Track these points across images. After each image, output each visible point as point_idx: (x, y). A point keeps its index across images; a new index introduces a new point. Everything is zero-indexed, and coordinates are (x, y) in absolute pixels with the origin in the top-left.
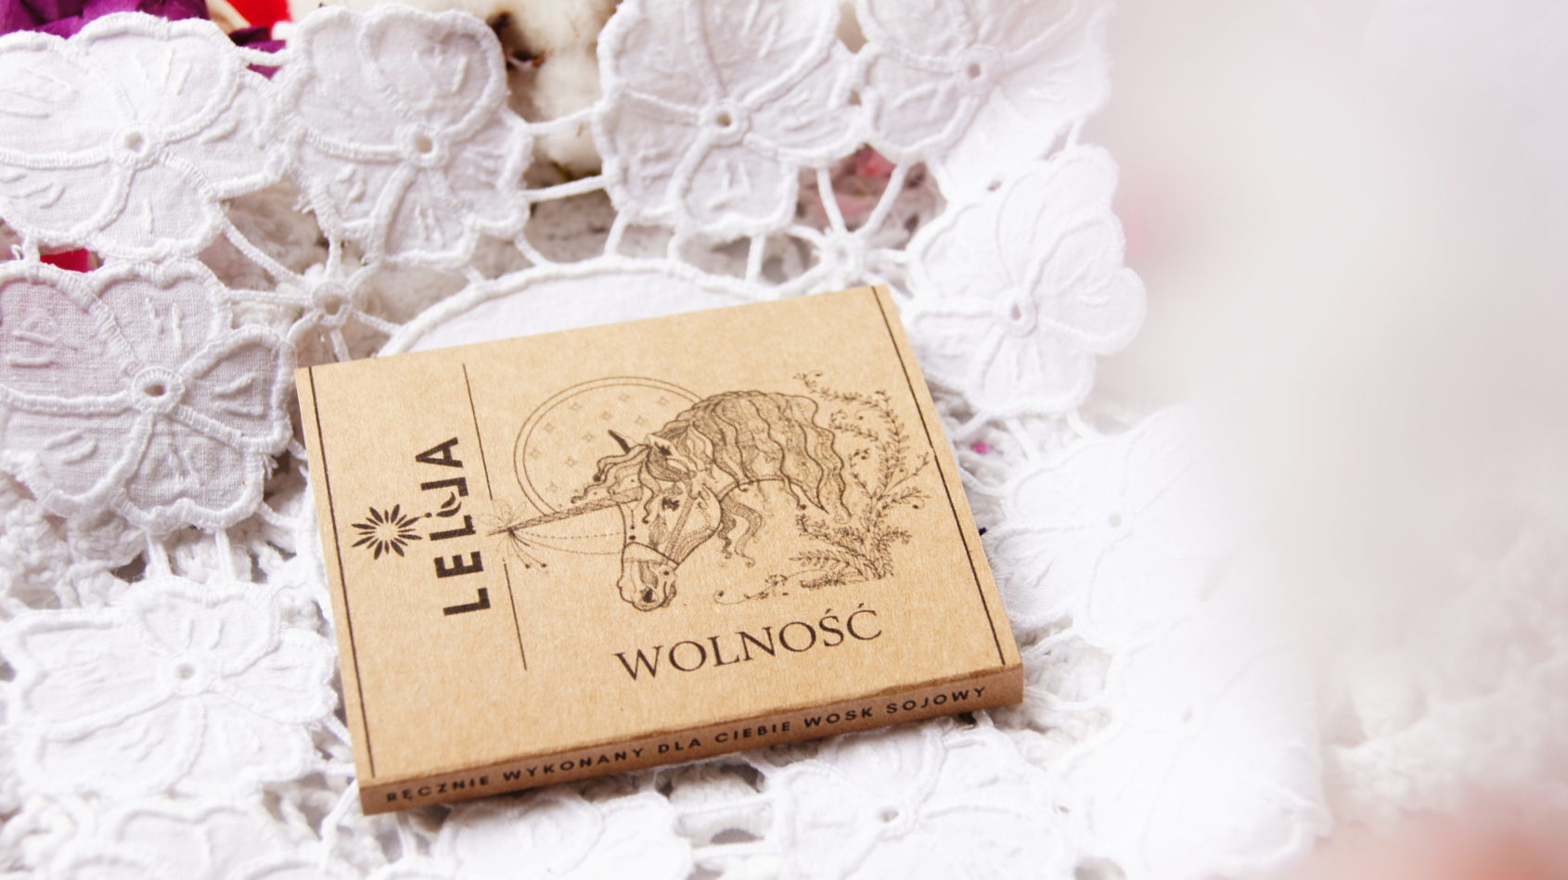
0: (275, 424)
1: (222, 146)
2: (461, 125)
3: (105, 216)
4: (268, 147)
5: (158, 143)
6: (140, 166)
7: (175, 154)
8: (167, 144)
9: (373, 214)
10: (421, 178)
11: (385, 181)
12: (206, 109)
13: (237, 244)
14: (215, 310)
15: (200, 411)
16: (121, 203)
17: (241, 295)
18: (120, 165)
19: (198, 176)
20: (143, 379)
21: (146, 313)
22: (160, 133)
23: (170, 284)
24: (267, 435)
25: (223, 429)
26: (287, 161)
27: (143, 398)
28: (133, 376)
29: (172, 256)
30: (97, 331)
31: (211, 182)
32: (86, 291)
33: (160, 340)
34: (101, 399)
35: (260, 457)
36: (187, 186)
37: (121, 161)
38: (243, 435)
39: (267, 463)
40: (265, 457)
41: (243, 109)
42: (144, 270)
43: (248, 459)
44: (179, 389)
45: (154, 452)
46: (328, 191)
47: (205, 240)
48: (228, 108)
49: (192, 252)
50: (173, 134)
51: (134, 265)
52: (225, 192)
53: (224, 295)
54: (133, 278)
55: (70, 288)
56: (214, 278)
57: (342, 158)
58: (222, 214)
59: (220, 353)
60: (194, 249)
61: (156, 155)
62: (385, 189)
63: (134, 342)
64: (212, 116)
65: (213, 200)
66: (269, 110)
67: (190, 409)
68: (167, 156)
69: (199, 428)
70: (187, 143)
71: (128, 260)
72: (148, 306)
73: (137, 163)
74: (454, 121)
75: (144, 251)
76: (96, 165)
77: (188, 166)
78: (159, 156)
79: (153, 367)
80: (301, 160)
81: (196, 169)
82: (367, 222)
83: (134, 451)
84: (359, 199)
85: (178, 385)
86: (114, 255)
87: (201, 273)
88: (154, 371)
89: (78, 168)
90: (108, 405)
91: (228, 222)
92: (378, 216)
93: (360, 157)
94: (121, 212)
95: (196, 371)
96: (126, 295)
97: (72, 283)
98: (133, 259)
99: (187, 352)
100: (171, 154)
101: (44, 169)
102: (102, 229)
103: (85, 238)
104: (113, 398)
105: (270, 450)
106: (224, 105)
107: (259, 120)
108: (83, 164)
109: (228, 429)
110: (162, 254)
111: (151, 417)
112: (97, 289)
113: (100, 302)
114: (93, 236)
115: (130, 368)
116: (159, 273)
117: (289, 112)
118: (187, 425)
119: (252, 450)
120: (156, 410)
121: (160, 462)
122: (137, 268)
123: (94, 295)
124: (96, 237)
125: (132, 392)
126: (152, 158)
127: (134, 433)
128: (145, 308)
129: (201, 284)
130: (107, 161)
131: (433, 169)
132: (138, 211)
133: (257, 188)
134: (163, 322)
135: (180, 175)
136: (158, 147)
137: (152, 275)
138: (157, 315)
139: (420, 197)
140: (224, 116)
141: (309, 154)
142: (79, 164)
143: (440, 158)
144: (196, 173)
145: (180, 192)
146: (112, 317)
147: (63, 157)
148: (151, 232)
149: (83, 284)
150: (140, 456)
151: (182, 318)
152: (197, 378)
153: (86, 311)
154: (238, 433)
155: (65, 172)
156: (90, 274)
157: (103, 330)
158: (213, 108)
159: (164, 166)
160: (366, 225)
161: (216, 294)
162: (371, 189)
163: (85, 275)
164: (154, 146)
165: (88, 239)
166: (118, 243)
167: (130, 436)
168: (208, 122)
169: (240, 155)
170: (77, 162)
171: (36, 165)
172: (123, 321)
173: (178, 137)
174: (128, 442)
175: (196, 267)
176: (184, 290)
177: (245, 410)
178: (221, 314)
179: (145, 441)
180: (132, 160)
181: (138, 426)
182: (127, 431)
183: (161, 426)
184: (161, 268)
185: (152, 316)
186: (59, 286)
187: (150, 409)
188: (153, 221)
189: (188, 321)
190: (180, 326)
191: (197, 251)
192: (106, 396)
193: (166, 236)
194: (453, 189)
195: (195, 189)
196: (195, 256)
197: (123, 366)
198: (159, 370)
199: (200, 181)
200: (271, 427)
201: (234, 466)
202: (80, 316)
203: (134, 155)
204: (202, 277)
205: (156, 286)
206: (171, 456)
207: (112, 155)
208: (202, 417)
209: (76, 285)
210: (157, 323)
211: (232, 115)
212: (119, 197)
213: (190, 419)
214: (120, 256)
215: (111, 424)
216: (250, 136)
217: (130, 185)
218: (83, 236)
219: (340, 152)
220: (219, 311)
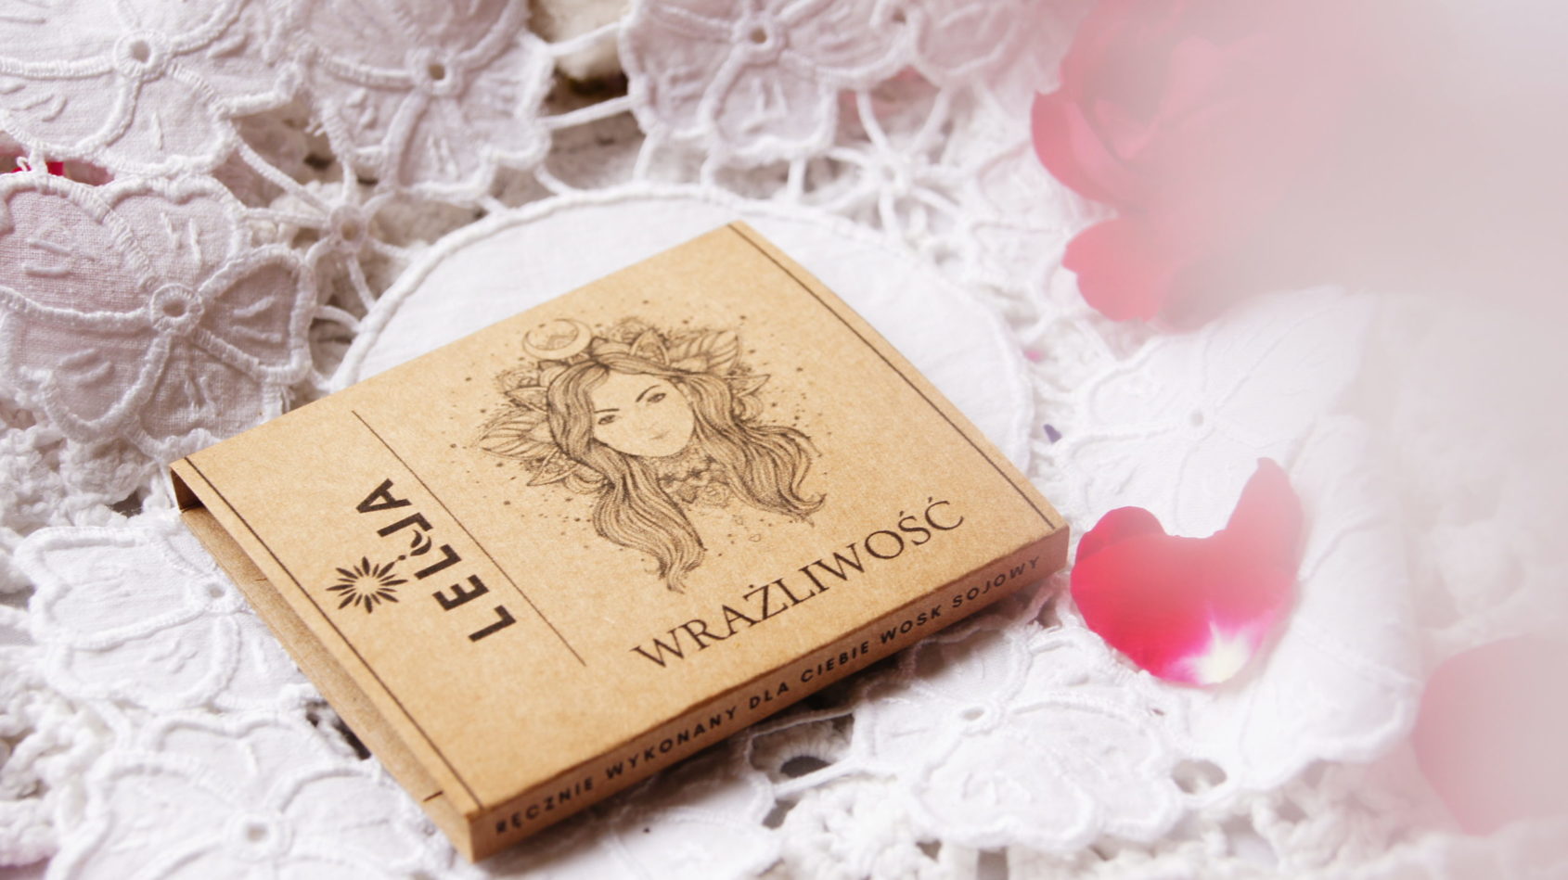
0: (293, 352)
1: (231, 63)
2: (477, 51)
3: (112, 131)
4: (277, 66)
5: (165, 54)
6: (146, 78)
7: (183, 66)
8: (176, 55)
9: (386, 141)
10: (434, 107)
11: (396, 107)
12: (213, 20)
13: (251, 163)
14: (233, 227)
15: (218, 335)
16: (128, 118)
17: (259, 213)
18: (125, 76)
19: (209, 91)
20: (163, 297)
21: (162, 227)
22: (167, 41)
23: (185, 200)
24: (284, 364)
25: (243, 356)
26: (298, 81)
27: (163, 317)
28: (152, 292)
29: (185, 172)
30: (114, 242)
31: (221, 98)
32: (98, 203)
33: (179, 255)
34: (118, 315)
35: (277, 388)
36: (197, 101)
37: (126, 72)
38: (260, 363)
39: (285, 394)
40: (283, 388)
41: (251, 21)
42: (158, 185)
43: (265, 389)
44: (199, 310)
45: (171, 379)
46: (340, 114)
47: (218, 157)
48: (235, 21)
49: (206, 169)
50: (180, 44)
51: (146, 179)
52: (239, 109)
53: (241, 212)
54: (145, 192)
55: (82, 199)
56: (230, 196)
57: (354, 82)
58: (234, 132)
59: (240, 273)
60: (207, 166)
61: (164, 66)
62: (397, 118)
63: (152, 256)
64: (222, 27)
65: (225, 117)
66: (277, 25)
67: (209, 332)
68: (175, 68)
69: (217, 354)
70: (196, 55)
71: (140, 175)
72: (164, 220)
73: (143, 74)
74: (469, 47)
75: (154, 167)
76: (99, 75)
77: (198, 79)
78: (167, 67)
79: (172, 284)
80: (311, 79)
81: (206, 83)
82: (382, 148)
83: (150, 375)
84: (372, 125)
85: (198, 305)
86: (124, 170)
87: (217, 189)
88: (173, 288)
89: (79, 79)
90: (125, 322)
91: (241, 141)
92: (391, 145)
93: (371, 82)
94: (128, 126)
95: (216, 291)
96: (140, 209)
97: (84, 193)
98: (145, 174)
99: (206, 270)
100: (179, 66)
101: (44, 79)
102: (110, 144)
103: (93, 153)
104: (130, 315)
105: (289, 382)
106: (231, 16)
107: (267, 34)
108: (85, 73)
109: (246, 356)
110: (174, 171)
111: (168, 340)
112: (109, 201)
113: (114, 214)
114: (100, 151)
115: (149, 283)
116: (173, 189)
117: (298, 28)
118: (204, 350)
119: (269, 380)
120: (175, 331)
121: (178, 389)
122: (150, 183)
123: (108, 207)
124: (103, 152)
125: (150, 311)
126: (159, 70)
127: (150, 356)
128: (160, 223)
129: (217, 200)
130: (111, 72)
131: (447, 97)
132: (145, 126)
133: (270, 107)
134: (181, 236)
135: (189, 88)
136: (166, 58)
137: (166, 190)
138: (174, 229)
139: (434, 127)
140: (233, 28)
141: (320, 75)
142: (81, 74)
143: (454, 87)
144: (206, 87)
145: (190, 106)
146: (128, 230)
147: (65, 66)
148: (161, 148)
149: (95, 196)
150: (156, 380)
151: (200, 234)
152: (216, 299)
153: (100, 222)
154: (256, 360)
155: (65, 83)
156: (101, 188)
157: (120, 240)
158: (221, 19)
159: (172, 78)
160: (379, 153)
161: (234, 210)
162: (383, 116)
163: (96, 188)
164: (161, 57)
165: (95, 155)
166: (127, 159)
167: (146, 358)
168: (217, 34)
169: (250, 72)
170: (78, 72)
171: (35, 75)
172: (140, 234)
173: (186, 48)
174: (144, 364)
175: (210, 183)
176: (198, 206)
177: (263, 336)
178: (241, 231)
179: (162, 365)
180: (138, 71)
181: (154, 349)
182: (144, 352)
183: (180, 351)
184: (174, 185)
185: (169, 230)
186: (70, 197)
187: (169, 330)
188: (162, 137)
189: (207, 237)
190: (198, 242)
191: (211, 168)
192: (124, 312)
193: (176, 152)
194: (467, 119)
195: (205, 105)
196: (208, 173)
197: (141, 282)
198: (178, 287)
199: (210, 97)
200: (288, 356)
201: (251, 396)
202: (94, 227)
203: (139, 66)
204: (217, 194)
205: (170, 201)
206: (187, 383)
207: (116, 65)
208: (220, 341)
209: (89, 196)
210: (173, 238)
211: (240, 27)
212: (125, 111)
213: (208, 344)
214: (131, 171)
215: (128, 345)
216: (258, 52)
217: (137, 98)
218: (90, 150)
219: (351, 75)
220: (238, 228)
